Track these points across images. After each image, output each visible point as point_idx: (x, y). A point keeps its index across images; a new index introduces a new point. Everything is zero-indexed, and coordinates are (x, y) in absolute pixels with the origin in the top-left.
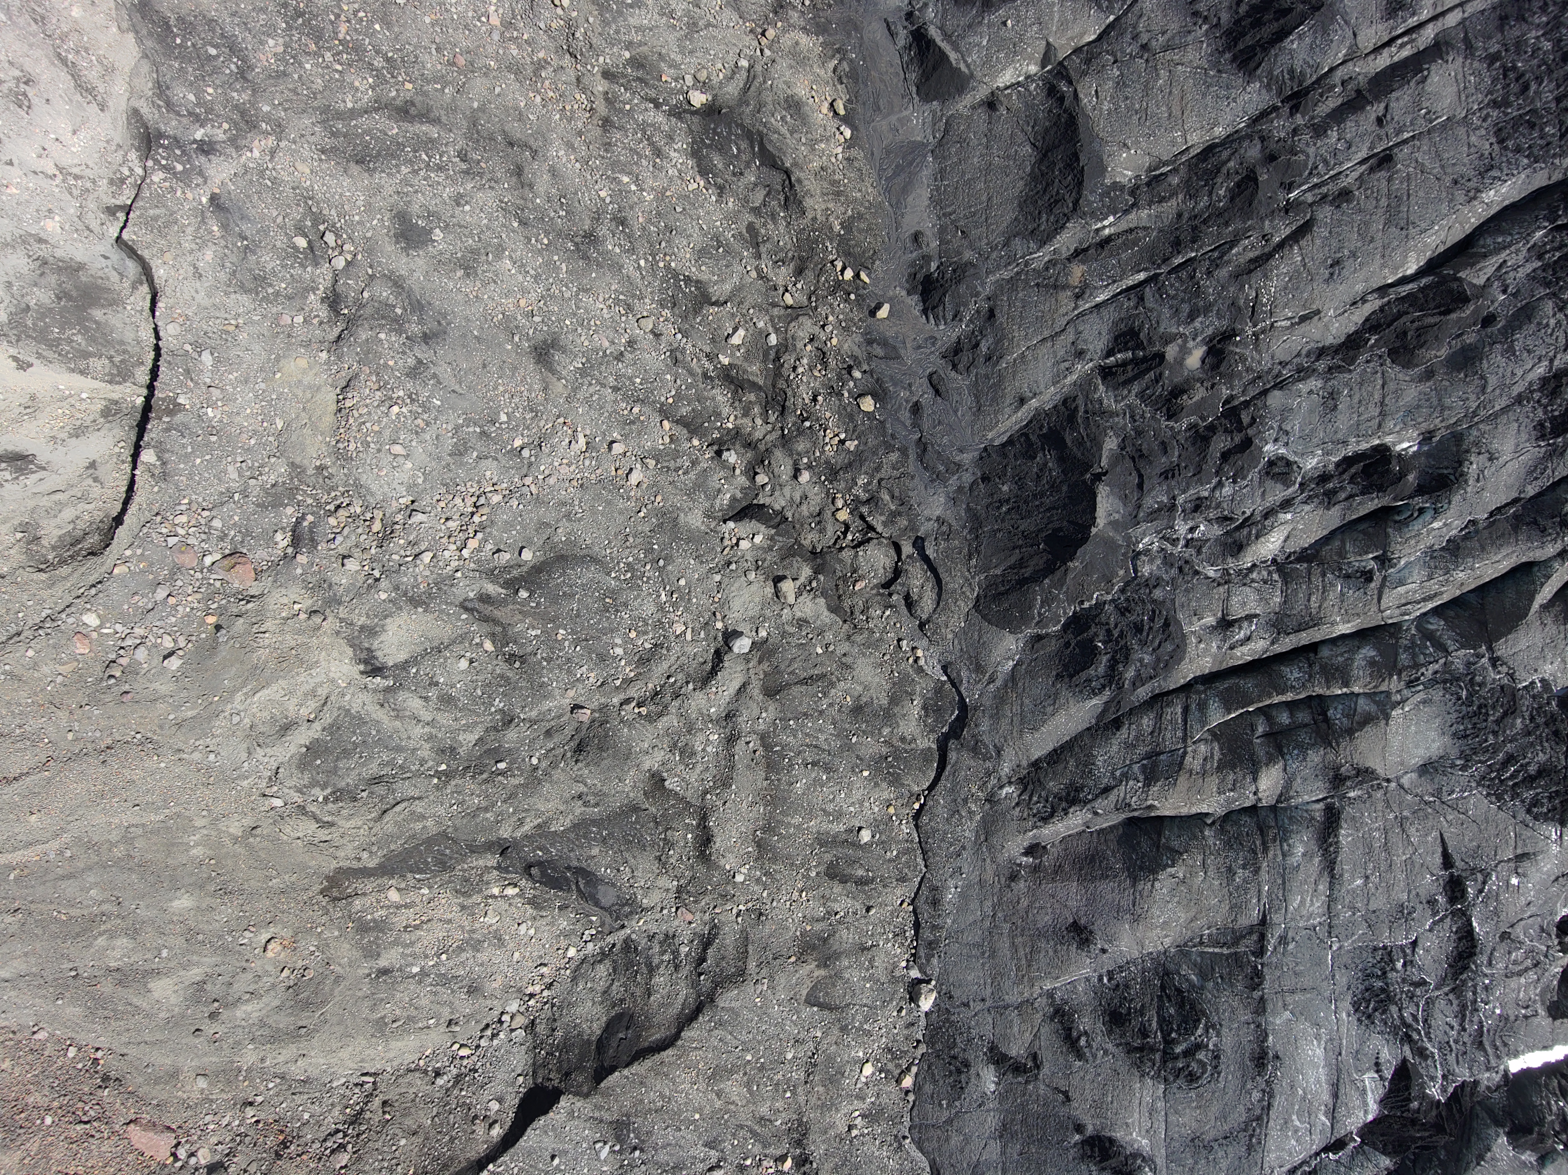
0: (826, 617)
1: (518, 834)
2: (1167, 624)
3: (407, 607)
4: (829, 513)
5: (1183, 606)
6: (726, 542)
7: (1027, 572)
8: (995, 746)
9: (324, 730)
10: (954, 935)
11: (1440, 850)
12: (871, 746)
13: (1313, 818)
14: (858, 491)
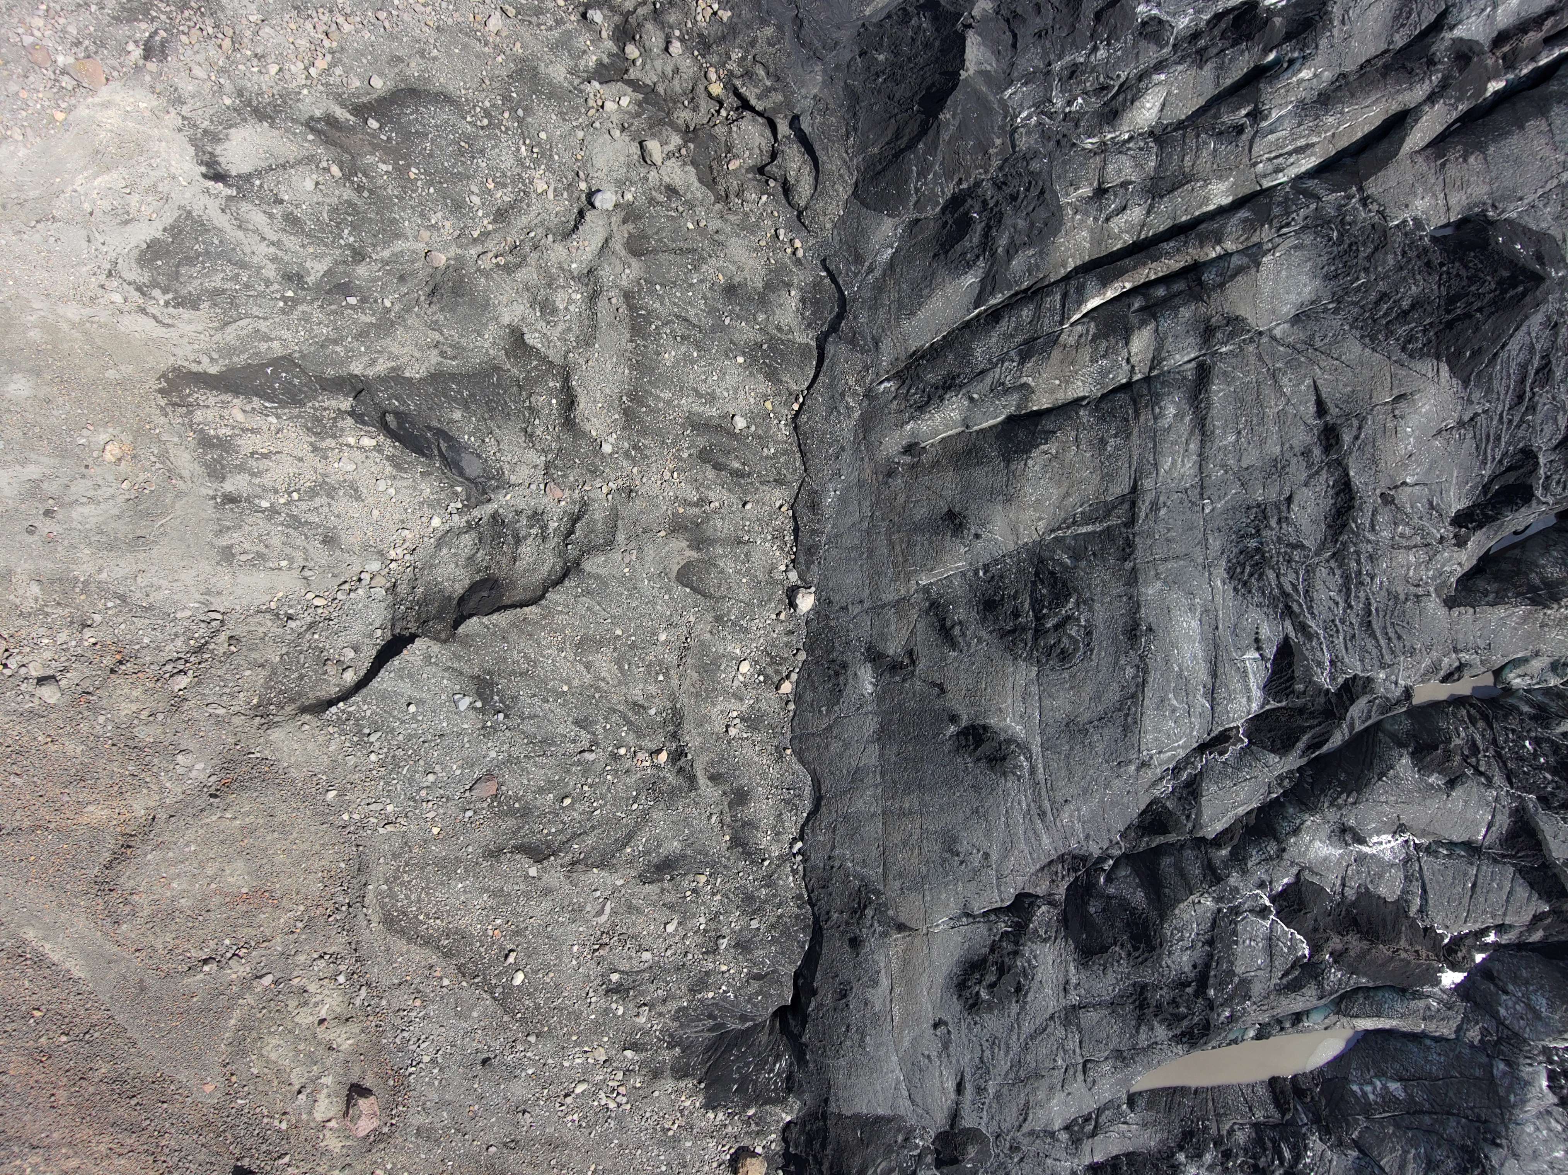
0: (697, 190)
1: (370, 372)
2: (1042, 192)
3: (252, 121)
4: (702, 88)
5: (1059, 177)
6: (591, 103)
7: (903, 143)
8: (873, 338)
9: (165, 230)
10: (833, 540)
11: (1313, 398)
12: (746, 333)
13: (1185, 378)
14: (732, 66)
